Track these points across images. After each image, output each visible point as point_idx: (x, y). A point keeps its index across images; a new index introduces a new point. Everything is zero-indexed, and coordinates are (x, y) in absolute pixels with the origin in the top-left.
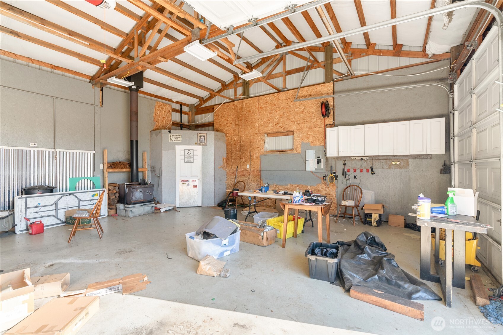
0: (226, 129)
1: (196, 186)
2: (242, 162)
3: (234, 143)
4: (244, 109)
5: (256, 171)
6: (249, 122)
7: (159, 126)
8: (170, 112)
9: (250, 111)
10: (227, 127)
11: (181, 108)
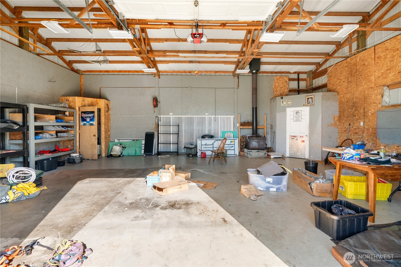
0: (339, 88)
1: (303, 141)
2: (355, 119)
3: (346, 100)
4: (357, 64)
5: (371, 128)
6: (363, 77)
7: (278, 95)
8: (287, 82)
9: (364, 65)
10: (340, 85)
11: (298, 77)
